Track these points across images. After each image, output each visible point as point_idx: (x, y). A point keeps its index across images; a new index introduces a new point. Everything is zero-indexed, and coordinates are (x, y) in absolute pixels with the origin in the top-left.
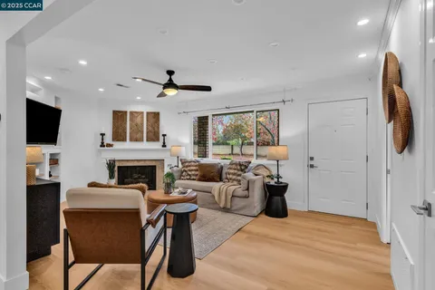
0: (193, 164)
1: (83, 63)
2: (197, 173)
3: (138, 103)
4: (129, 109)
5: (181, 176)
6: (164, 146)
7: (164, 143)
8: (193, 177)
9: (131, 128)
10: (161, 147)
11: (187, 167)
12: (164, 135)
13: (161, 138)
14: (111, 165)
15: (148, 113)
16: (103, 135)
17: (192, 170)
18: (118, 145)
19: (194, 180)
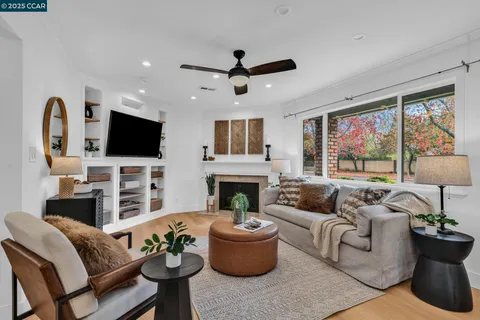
0: (293, 183)
1: (147, 64)
2: (298, 197)
3: (238, 109)
4: (230, 117)
5: (278, 199)
6: (268, 159)
7: (268, 156)
8: (292, 203)
9: (232, 140)
10: (264, 161)
11: (285, 187)
12: (268, 146)
13: (265, 149)
14: (211, 181)
15: (250, 120)
16: (205, 148)
17: (291, 193)
18: (220, 158)
19: (293, 206)
